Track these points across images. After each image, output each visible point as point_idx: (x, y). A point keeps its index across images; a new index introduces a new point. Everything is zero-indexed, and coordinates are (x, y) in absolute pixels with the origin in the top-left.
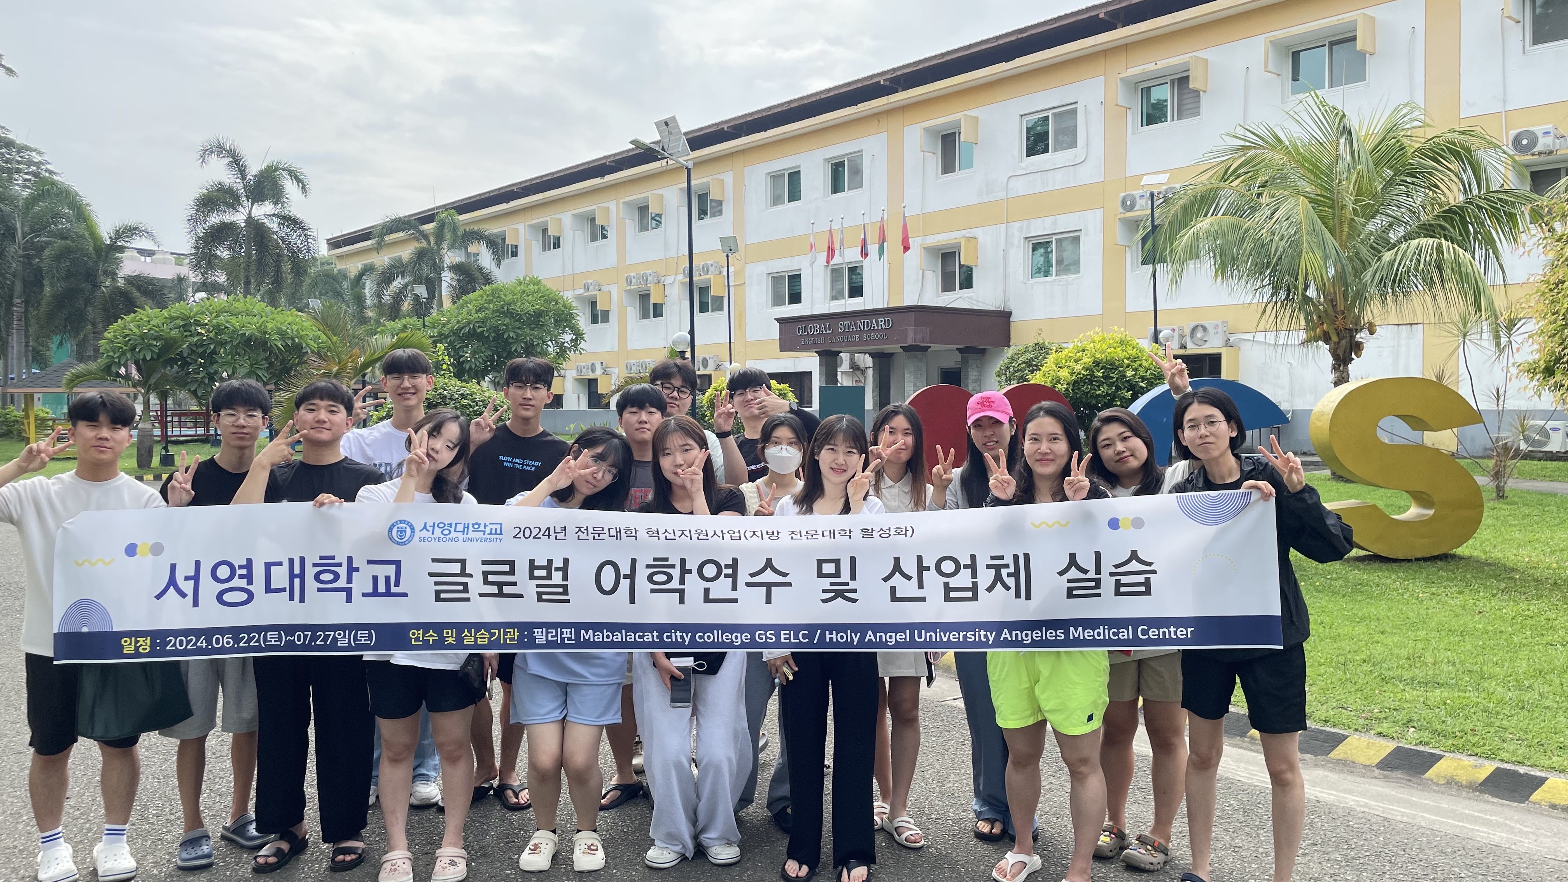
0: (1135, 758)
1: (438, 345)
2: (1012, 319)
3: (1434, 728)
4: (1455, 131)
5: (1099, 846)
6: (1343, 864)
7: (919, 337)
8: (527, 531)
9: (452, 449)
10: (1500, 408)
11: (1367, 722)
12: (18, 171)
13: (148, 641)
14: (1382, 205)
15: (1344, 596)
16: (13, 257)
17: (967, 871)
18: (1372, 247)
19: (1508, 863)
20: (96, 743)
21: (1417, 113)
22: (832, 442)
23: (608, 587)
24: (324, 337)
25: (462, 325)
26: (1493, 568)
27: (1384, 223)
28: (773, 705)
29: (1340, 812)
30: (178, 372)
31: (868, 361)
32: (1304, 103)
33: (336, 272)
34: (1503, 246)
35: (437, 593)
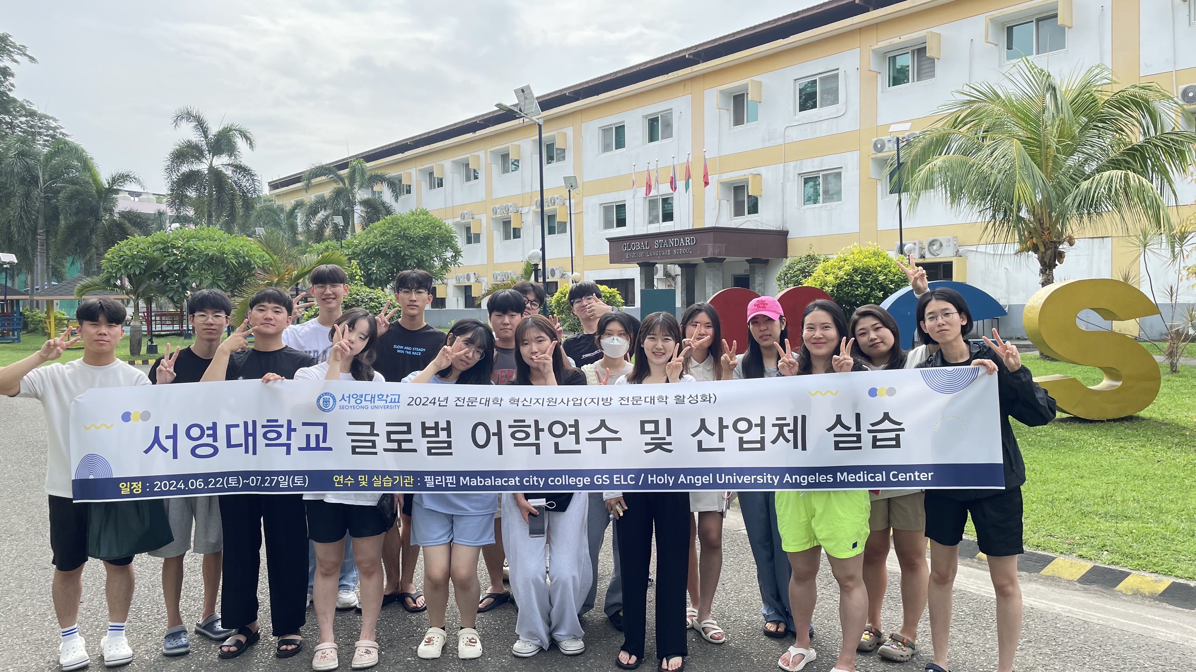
0: (888, 574)
1: (353, 261)
2: (789, 237)
3: (1123, 551)
4: (1136, 87)
5: (862, 642)
6: (1052, 657)
7: (717, 251)
8: (418, 400)
9: (364, 339)
10: (1174, 302)
11: (1070, 547)
12: (40, 134)
13: (140, 485)
14: (1079, 145)
15: (1051, 449)
16: (37, 198)
17: (758, 661)
18: (1071, 178)
19: (1182, 656)
20: (102, 561)
21: (1106, 73)
22: (652, 333)
23: (481, 442)
24: (267, 256)
25: (370, 246)
26: (1168, 427)
27: (1081, 159)
28: (609, 533)
29: (1049, 616)
30: (159, 283)
31: (677, 270)
32: (1017, 66)
33: (275, 207)
34: (1175, 175)
35: (354, 448)
